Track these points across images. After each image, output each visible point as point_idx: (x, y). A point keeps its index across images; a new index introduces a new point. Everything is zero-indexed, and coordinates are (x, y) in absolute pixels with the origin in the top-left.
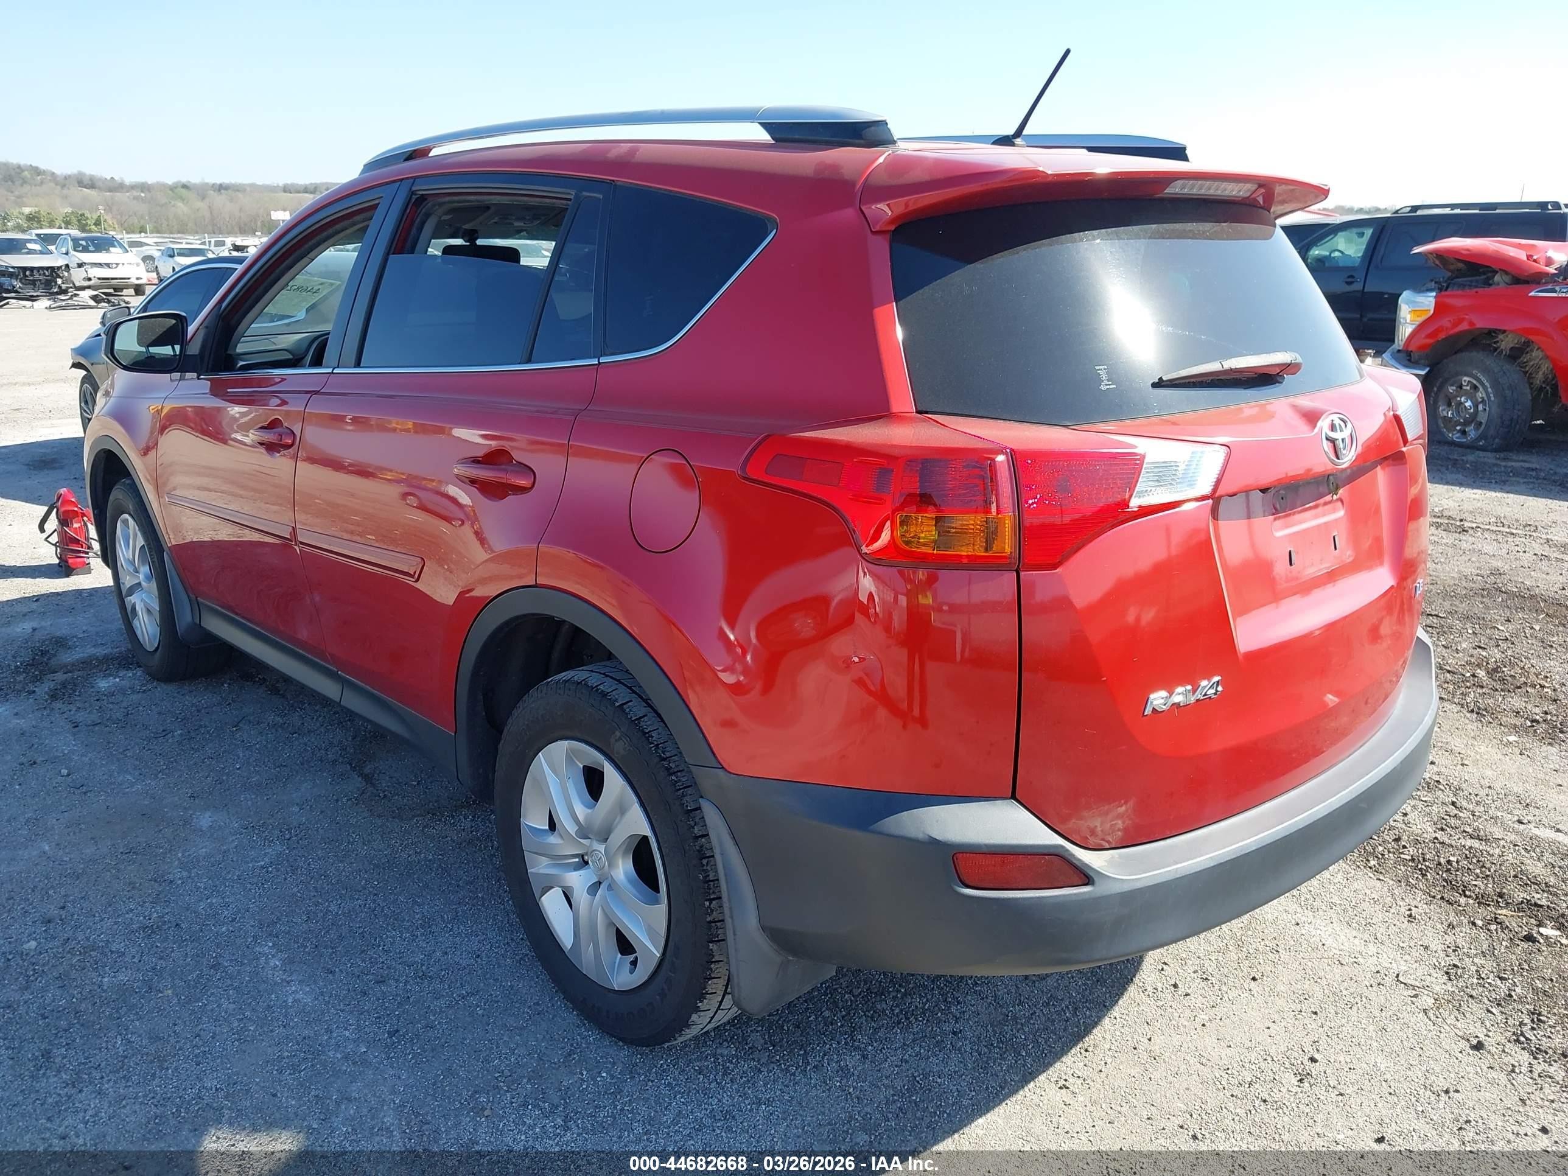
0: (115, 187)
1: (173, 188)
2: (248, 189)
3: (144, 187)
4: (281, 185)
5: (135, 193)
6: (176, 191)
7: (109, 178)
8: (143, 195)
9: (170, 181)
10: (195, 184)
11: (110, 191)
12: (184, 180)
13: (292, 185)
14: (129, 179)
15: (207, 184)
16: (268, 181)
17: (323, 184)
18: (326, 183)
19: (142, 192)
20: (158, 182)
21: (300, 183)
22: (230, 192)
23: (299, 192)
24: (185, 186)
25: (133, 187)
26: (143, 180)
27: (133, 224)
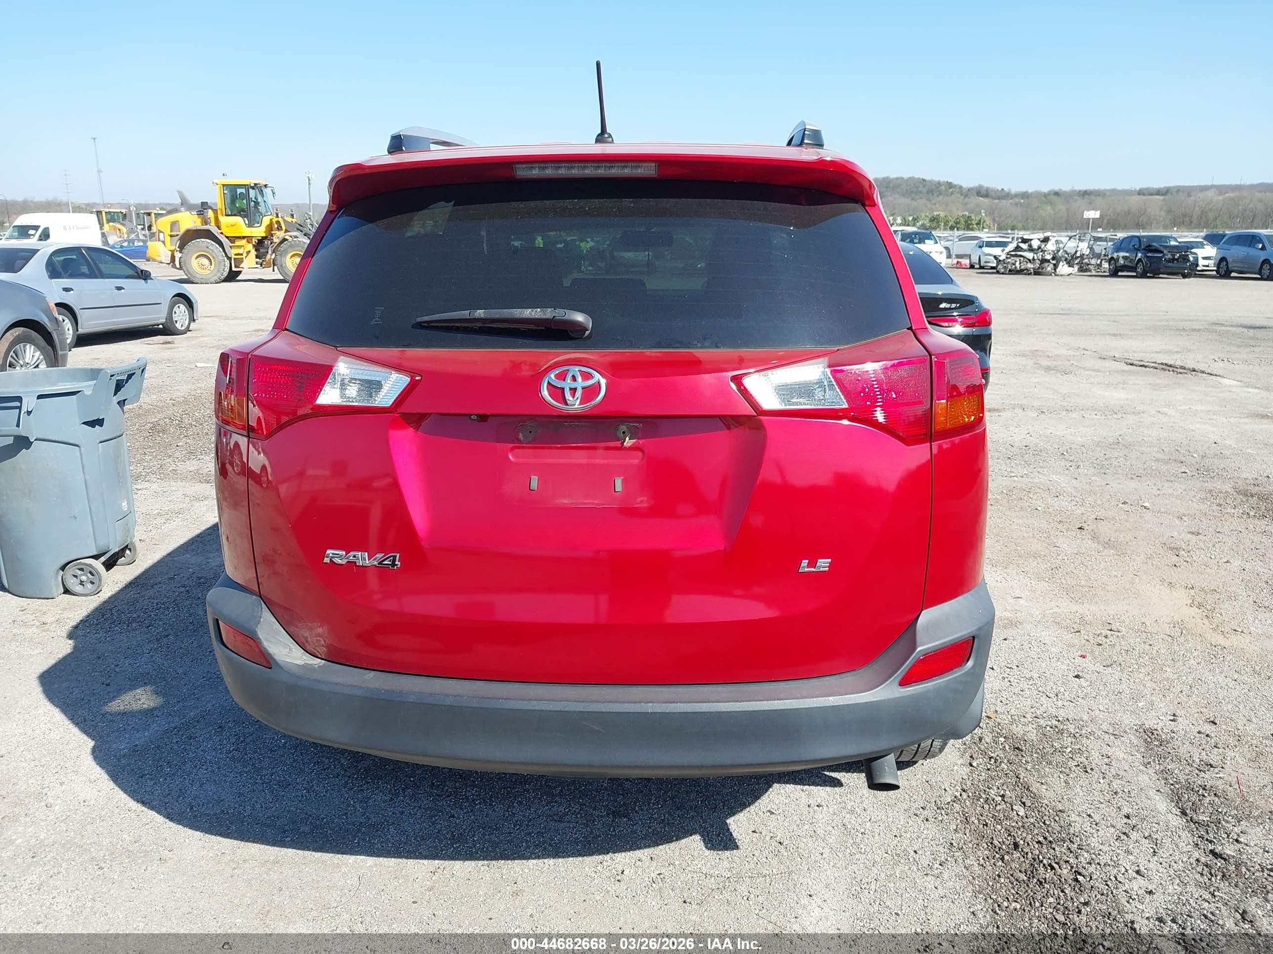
0: (1004, 195)
1: (1046, 195)
2: (1108, 193)
3: (1024, 195)
4: (1138, 189)
5: (1017, 200)
6: (1048, 197)
7: (1000, 189)
8: (1022, 201)
9: (1045, 190)
10: (1065, 192)
11: (999, 199)
12: (1056, 188)
13: (1147, 189)
14: (1015, 190)
15: (1075, 191)
16: (1127, 187)
17: (1174, 187)
18: (1177, 187)
19: (1022, 199)
20: (1036, 191)
21: (1155, 187)
22: (1091, 196)
23: (1152, 195)
24: (1057, 194)
25: (1016, 195)
26: (1024, 190)
27: (1007, 224)
